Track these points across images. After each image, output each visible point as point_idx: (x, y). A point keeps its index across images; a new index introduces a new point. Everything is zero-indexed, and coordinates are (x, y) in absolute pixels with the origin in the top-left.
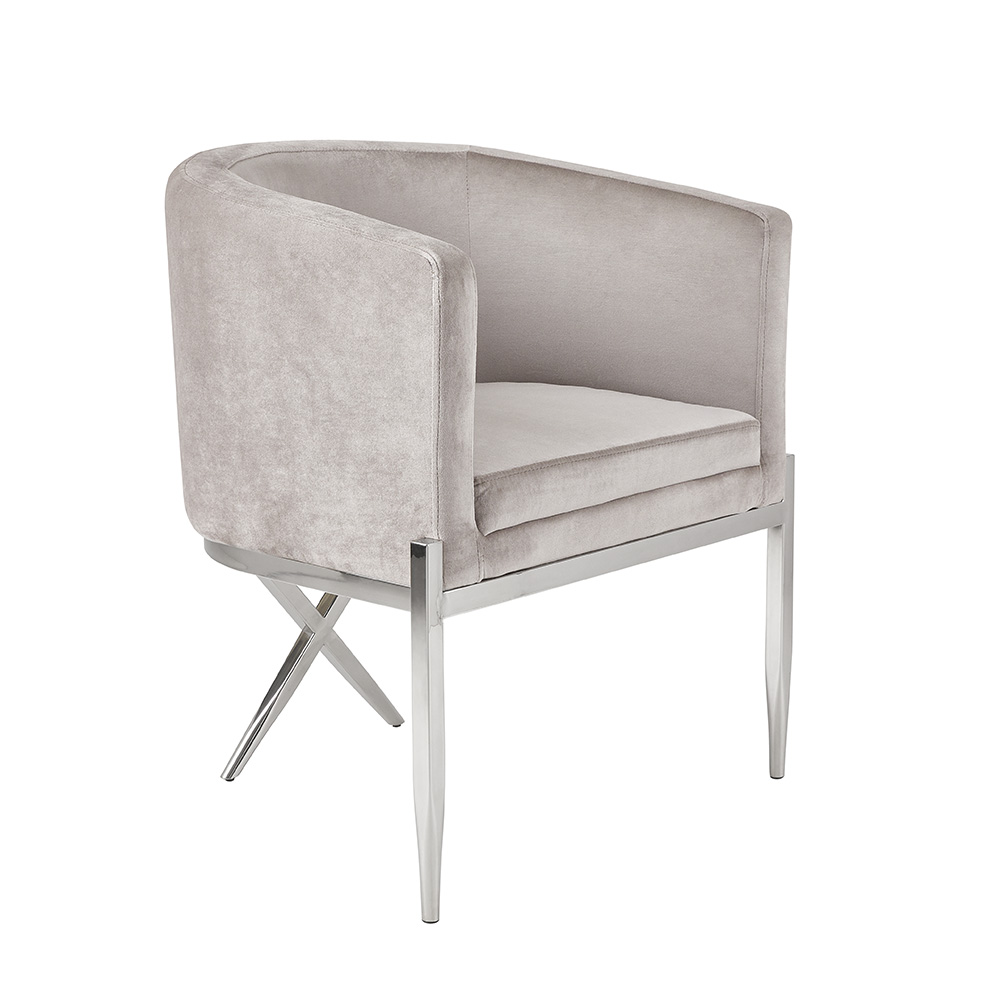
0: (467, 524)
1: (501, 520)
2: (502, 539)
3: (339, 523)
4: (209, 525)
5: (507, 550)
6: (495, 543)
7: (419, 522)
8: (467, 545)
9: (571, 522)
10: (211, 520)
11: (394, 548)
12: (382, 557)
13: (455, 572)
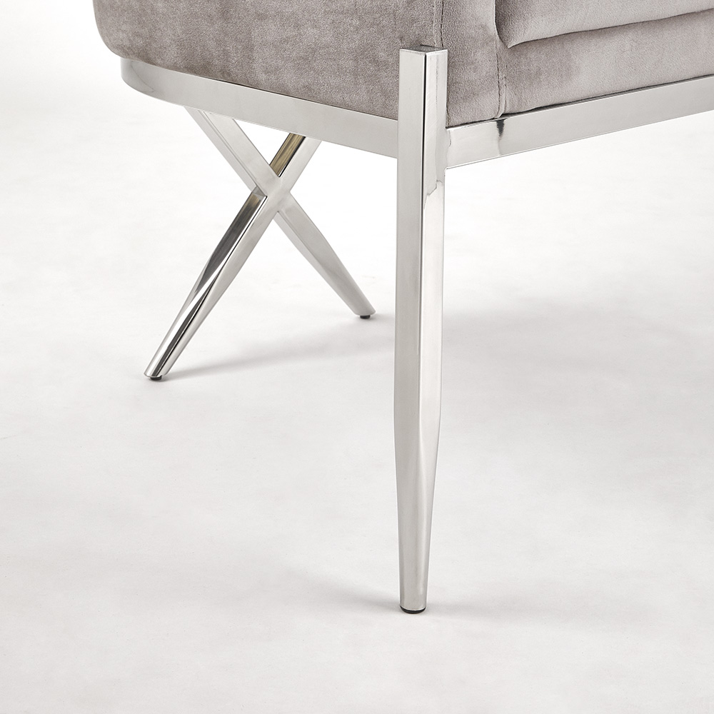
0: (484, 27)
1: (532, 27)
2: (532, 54)
3: (297, 26)
4: (121, 35)
5: (539, 73)
6: (523, 60)
7: (413, 21)
8: (484, 60)
9: (625, 41)
10: (124, 27)
11: (375, 61)
12: (356, 75)
13: (465, 99)
